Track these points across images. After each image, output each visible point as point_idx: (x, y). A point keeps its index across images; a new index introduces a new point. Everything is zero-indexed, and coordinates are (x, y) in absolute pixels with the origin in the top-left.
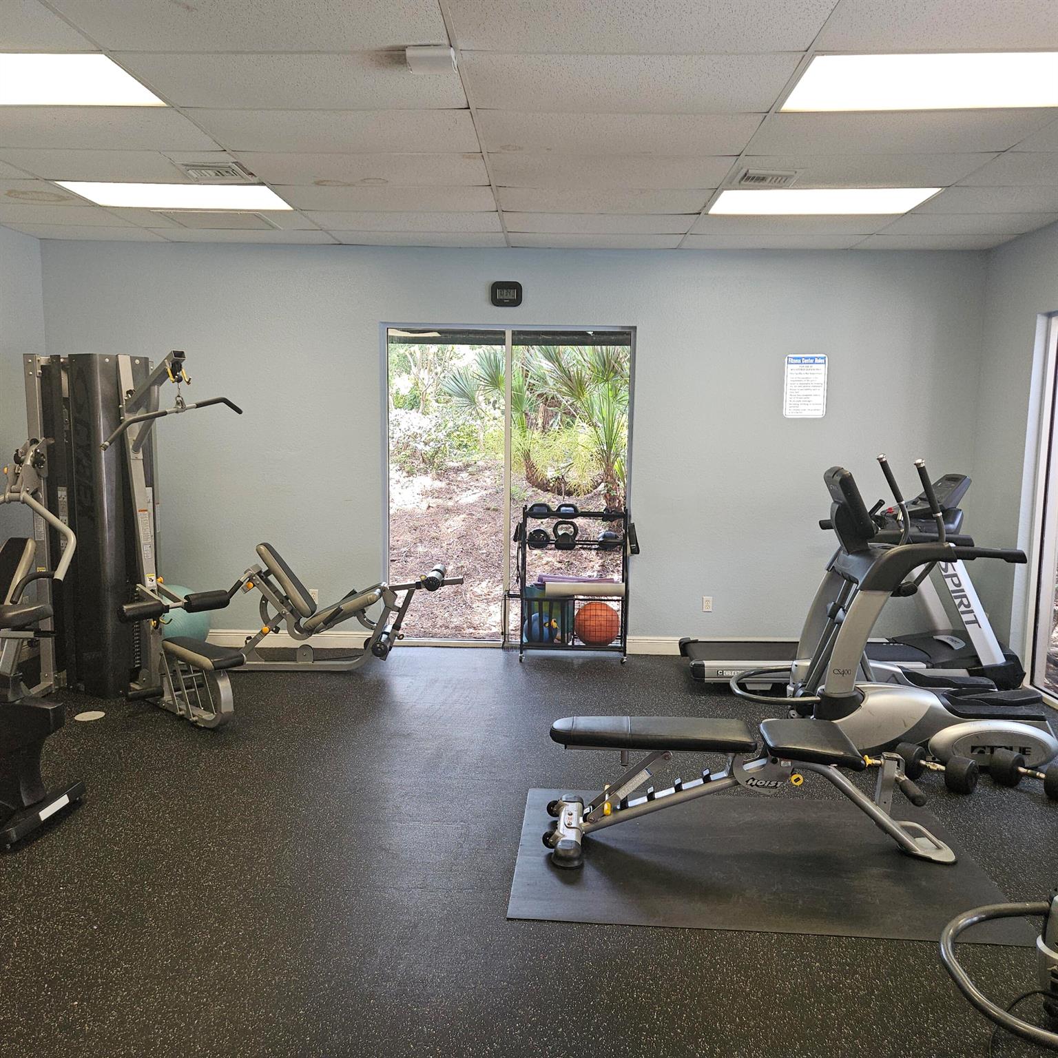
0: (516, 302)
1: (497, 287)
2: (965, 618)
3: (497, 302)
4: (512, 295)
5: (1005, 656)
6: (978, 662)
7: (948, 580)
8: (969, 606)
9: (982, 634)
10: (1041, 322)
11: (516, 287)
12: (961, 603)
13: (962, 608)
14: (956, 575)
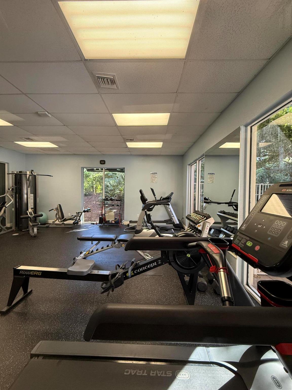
0: (104, 163)
1: (101, 161)
2: (172, 216)
3: (101, 163)
4: (104, 162)
5: (179, 222)
6: (174, 223)
7: (169, 209)
8: (172, 214)
9: (175, 219)
10: (188, 166)
11: (104, 161)
12: (171, 213)
13: (171, 214)
14: (170, 208)
